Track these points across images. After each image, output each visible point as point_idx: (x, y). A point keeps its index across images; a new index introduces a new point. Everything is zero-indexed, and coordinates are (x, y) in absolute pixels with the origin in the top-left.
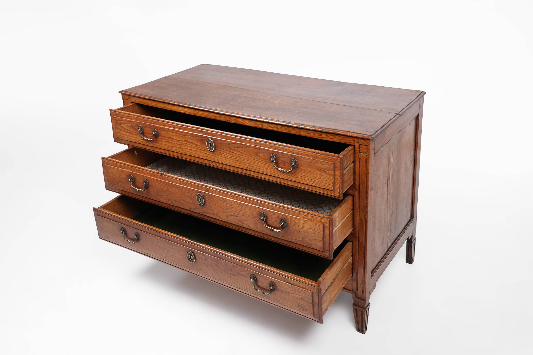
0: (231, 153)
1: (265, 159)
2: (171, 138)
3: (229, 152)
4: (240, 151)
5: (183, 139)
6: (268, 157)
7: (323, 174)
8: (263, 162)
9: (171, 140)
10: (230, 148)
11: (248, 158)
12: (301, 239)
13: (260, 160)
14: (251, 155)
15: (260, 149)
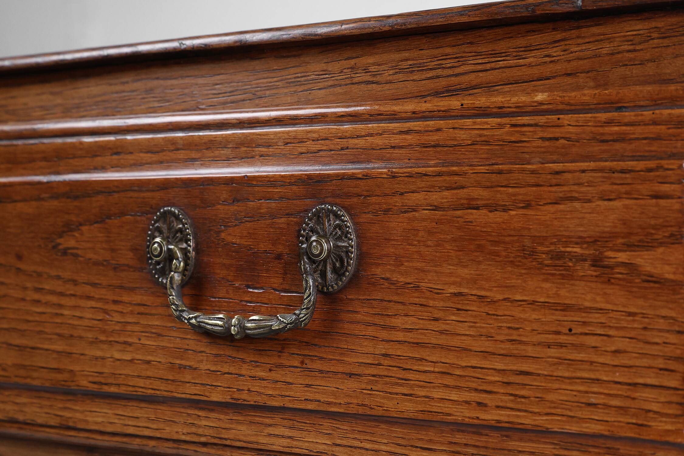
1: (115, 268)
6: (132, 249)
8: (97, 293)
11: (3, 291)
13: (75, 283)
14: (19, 257)
15: (76, 197)
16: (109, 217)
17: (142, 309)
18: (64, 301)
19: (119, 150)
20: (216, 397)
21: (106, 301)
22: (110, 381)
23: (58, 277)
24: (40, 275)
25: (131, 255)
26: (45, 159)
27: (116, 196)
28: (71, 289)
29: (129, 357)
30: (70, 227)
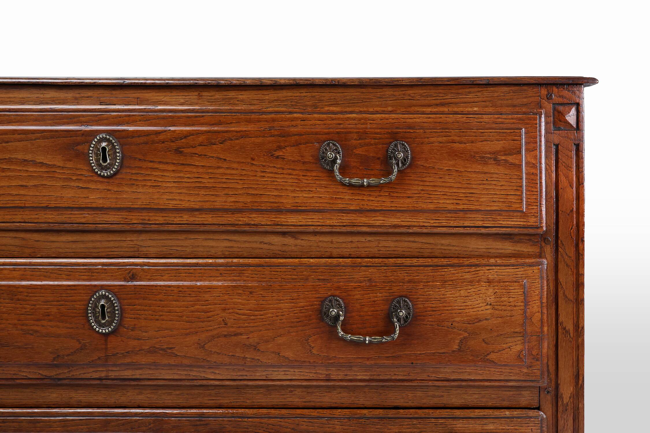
0: (180, 168)
1: (304, 163)
3: (171, 168)
4: (211, 155)
6: (312, 156)
7: (492, 168)
8: (295, 173)
10: (178, 151)
11: (244, 173)
12: (456, 347)
13: (283, 169)
14: (253, 159)
15: (284, 136)
16: (301, 144)
17: (317, 178)
18: (277, 176)
19: (304, 119)
20: (352, 208)
21: (299, 176)
22: (302, 205)
23: (275, 167)
24: (264, 166)
25: (311, 158)
26: (266, 121)
27: (304, 136)
28: (280, 171)
29: (311, 195)
30: (280, 148)
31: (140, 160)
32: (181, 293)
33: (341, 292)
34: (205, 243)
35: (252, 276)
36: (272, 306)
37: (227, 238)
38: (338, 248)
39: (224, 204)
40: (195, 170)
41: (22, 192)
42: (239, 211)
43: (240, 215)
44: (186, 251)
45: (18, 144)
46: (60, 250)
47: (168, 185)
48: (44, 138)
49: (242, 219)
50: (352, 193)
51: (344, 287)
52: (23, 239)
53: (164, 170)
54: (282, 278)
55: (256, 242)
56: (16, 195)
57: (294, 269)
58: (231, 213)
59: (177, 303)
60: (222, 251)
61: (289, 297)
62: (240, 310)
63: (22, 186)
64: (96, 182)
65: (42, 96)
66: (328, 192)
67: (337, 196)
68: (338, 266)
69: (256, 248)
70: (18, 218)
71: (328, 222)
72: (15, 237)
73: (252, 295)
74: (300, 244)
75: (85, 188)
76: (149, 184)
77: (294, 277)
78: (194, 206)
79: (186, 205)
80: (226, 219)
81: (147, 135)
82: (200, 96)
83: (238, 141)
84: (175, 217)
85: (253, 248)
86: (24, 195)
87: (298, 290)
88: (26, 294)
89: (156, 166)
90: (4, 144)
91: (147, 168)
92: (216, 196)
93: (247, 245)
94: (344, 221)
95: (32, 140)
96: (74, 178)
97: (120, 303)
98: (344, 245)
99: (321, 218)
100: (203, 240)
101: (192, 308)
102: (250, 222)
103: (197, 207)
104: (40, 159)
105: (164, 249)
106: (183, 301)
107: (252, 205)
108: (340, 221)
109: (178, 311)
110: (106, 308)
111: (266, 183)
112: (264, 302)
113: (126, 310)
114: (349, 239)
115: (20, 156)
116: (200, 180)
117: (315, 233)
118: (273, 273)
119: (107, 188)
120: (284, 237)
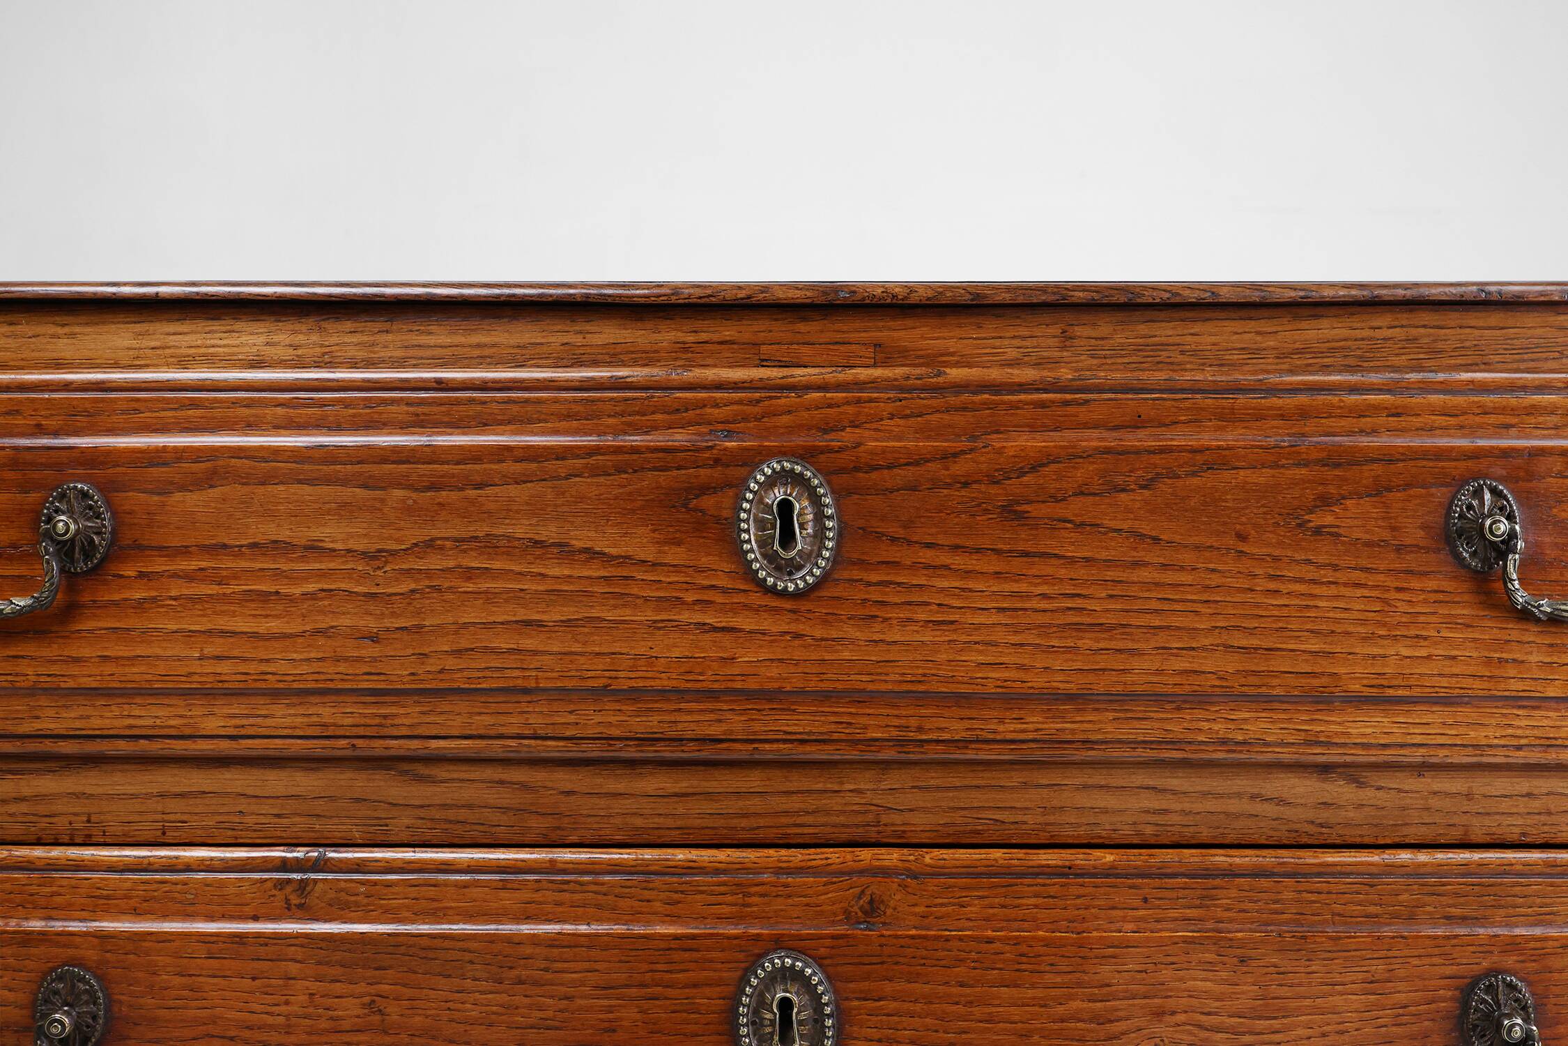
0: (1017, 565)
1: (1399, 549)
2: (278, 547)
3: (990, 564)
4: (1113, 524)
5: (435, 533)
6: (1423, 527)
8: (1372, 580)
9: (278, 574)
10: (1012, 513)
11: (1215, 580)
13: (1335, 568)
14: (1242, 537)
15: (1338, 465)
16: (1389, 489)
17: (1441, 597)
18: (1317, 590)
19: (1399, 411)
20: (1551, 692)
21: (1387, 589)
22: (1395, 682)
23: (1309, 562)
24: (1276, 559)
25: (1422, 533)
26: (1282, 417)
27: (1401, 464)
28: (1329, 575)
29: (1424, 653)
30: (1324, 501)
31: (894, 540)
32: (1024, 959)
33: (1521, 958)
34: (1084, 800)
35: (1242, 906)
36: (1307, 1002)
37: (1151, 783)
38: (1488, 814)
39: (1155, 679)
40: (1062, 573)
41: (529, 643)
42: (1200, 700)
43: (1200, 714)
44: (1025, 823)
45: (513, 490)
46: (639, 822)
47: (980, 619)
48: (596, 472)
49: (1205, 725)
50: (1551, 645)
51: (1532, 945)
52: (524, 787)
53: (968, 574)
54: (1334, 914)
55: (1239, 795)
56: (511, 651)
57: (1372, 886)
58: (1174, 705)
59: (1014, 991)
60: (1135, 823)
61: (1361, 976)
62: (1209, 1014)
63: (528, 623)
64: (757, 610)
65: (578, 340)
66: (1475, 640)
67: (1504, 655)
68: (1505, 874)
69: (1237, 816)
70: (513, 724)
71: (1475, 735)
72: (502, 782)
73: (1245, 969)
74: (1371, 802)
75: (723, 629)
76: (922, 616)
77: (1372, 909)
78: (1061, 686)
79: (1038, 681)
80: (1156, 725)
81: (916, 463)
82: (1066, 338)
83: (1196, 481)
84: (1001, 721)
85: (1227, 814)
86: (535, 653)
87: (1390, 954)
88: (543, 964)
89: (945, 558)
90: (472, 493)
91: (915, 567)
92: (1132, 652)
93: (1210, 805)
94: (1519, 732)
95: (558, 478)
96: (690, 597)
97: (836, 992)
98: (1505, 805)
99: (1450, 721)
100: (1078, 789)
101: (1061, 1009)
102: (1230, 736)
103: (1072, 688)
104: (581, 538)
105: (958, 818)
106: (1033, 986)
107: (1243, 681)
108: (1510, 731)
109: (1017, 1018)
110: (795, 1010)
111: (1285, 612)
112: (1284, 991)
113: (854, 1012)
114: (1523, 784)
115: (521, 530)
116: (1078, 603)
117: (1423, 768)
118: (1305, 895)
119: (793, 628)
120: (1324, 781)
